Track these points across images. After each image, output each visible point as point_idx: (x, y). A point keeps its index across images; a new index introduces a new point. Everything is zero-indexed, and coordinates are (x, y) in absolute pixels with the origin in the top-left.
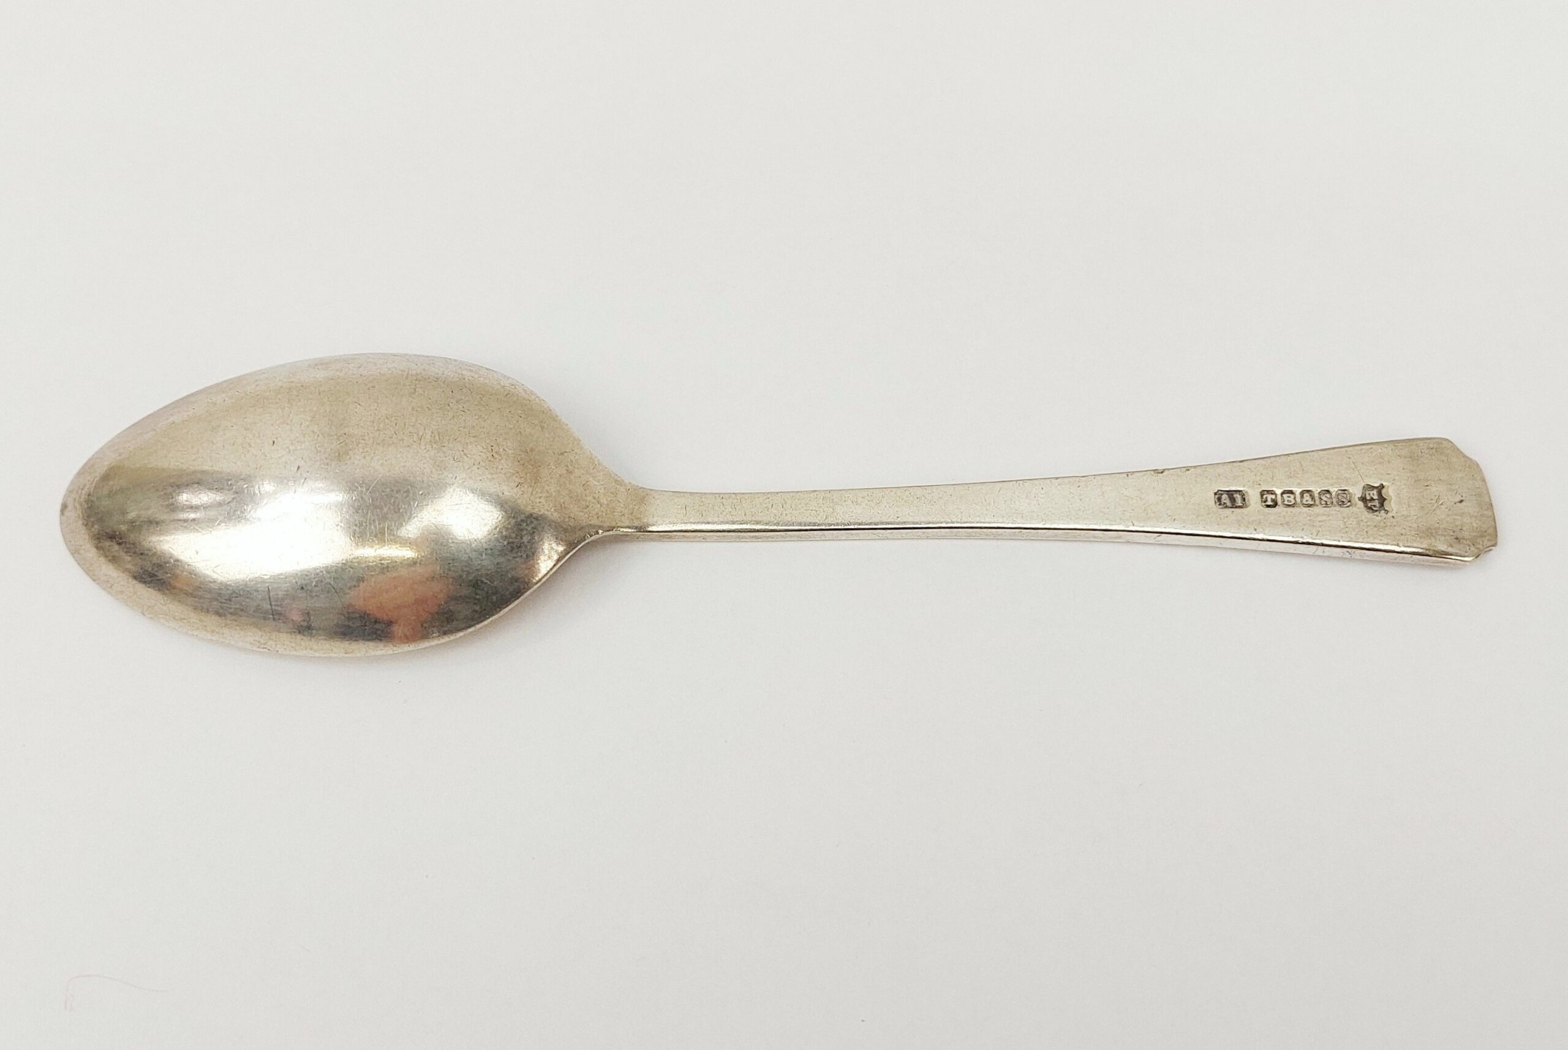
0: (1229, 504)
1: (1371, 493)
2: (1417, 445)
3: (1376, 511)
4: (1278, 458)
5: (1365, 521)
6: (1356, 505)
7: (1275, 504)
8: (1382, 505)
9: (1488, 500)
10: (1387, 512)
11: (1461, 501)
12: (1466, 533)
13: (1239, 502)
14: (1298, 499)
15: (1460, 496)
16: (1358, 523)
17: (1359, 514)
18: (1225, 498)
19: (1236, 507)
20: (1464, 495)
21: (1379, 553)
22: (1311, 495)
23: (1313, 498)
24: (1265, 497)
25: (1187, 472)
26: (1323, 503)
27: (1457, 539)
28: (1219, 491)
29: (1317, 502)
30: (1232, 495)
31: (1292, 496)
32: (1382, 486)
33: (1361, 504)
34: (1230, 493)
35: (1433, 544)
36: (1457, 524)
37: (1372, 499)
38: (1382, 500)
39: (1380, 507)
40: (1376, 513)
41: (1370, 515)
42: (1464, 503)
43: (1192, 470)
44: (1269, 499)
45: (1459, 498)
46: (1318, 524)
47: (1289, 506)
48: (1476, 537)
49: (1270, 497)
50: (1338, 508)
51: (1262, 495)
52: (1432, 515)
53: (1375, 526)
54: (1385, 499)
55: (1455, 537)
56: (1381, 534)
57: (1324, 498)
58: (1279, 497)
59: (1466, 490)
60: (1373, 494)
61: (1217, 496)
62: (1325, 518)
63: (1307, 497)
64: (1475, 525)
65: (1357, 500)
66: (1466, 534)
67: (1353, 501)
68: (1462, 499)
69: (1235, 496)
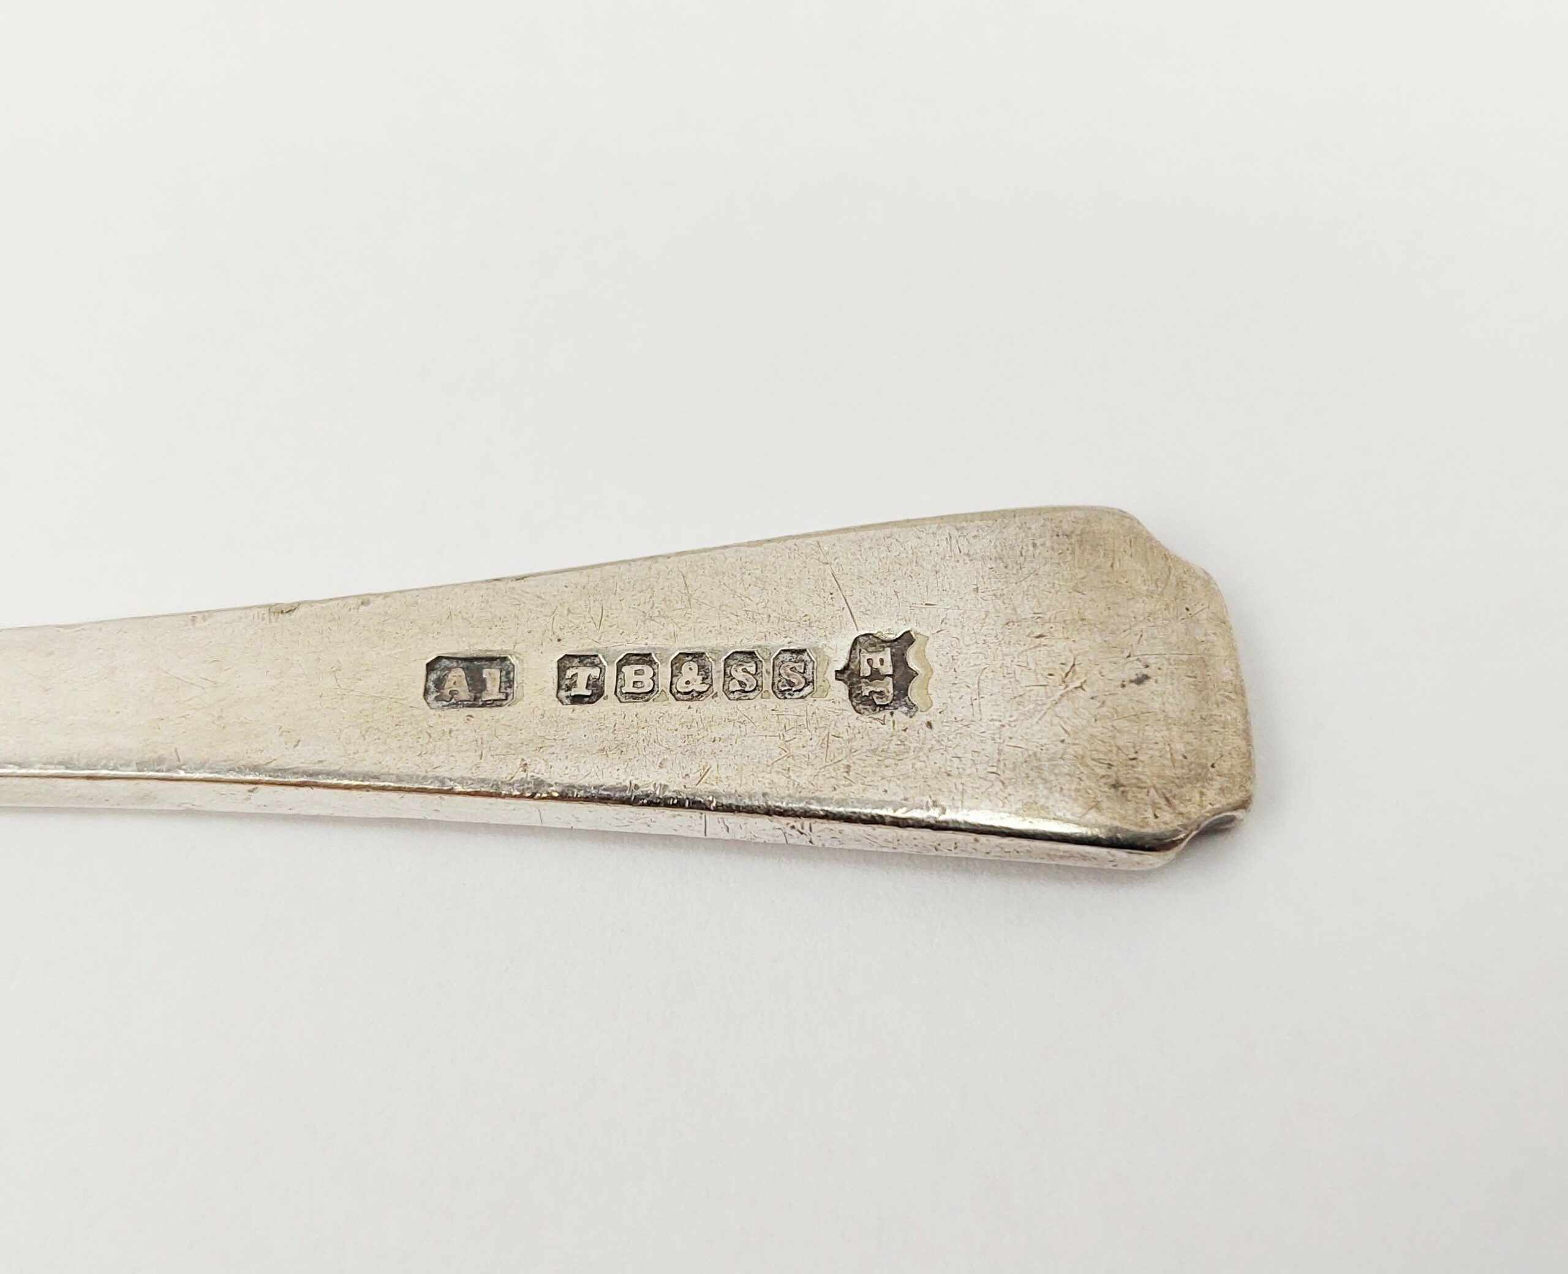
0: (464, 694)
1: (876, 658)
2: (1023, 526)
3: (883, 707)
4: (623, 567)
5: (845, 736)
6: (826, 692)
7: (596, 692)
8: (901, 692)
9: (1229, 676)
10: (912, 707)
11: (1141, 680)
12: (1147, 770)
13: (493, 691)
14: (664, 680)
15: (1140, 665)
16: (826, 744)
17: (833, 717)
18: (457, 679)
19: (485, 705)
20: (1151, 660)
21: (879, 830)
22: (701, 668)
23: (705, 674)
24: (569, 673)
25: (362, 608)
26: (734, 686)
27: (1116, 786)
28: (439, 658)
29: (718, 686)
30: (479, 670)
31: (648, 671)
32: (907, 639)
33: (840, 690)
34: (474, 665)
35: (1042, 801)
36: (1120, 743)
37: (875, 675)
38: (904, 676)
39: (896, 698)
40: (881, 715)
41: (866, 721)
42: (1148, 684)
43: (380, 601)
44: (582, 681)
45: (1134, 669)
46: (708, 747)
47: (635, 697)
48: (1182, 782)
49: (583, 674)
50: (773, 702)
51: (561, 669)
52: (1047, 718)
53: (874, 751)
54: (911, 675)
55: (1112, 781)
56: (888, 773)
57: (739, 675)
58: (611, 672)
59: (1160, 649)
60: (882, 661)
61: (433, 676)
62: (730, 729)
63: (690, 672)
64: (1179, 747)
65: (832, 676)
66: (1146, 772)
67: (819, 682)
68: (1146, 671)
69: (486, 673)
